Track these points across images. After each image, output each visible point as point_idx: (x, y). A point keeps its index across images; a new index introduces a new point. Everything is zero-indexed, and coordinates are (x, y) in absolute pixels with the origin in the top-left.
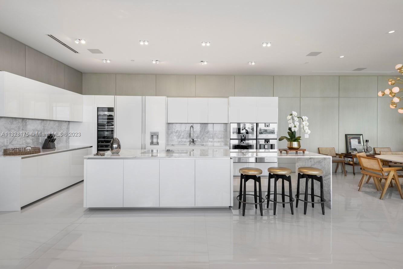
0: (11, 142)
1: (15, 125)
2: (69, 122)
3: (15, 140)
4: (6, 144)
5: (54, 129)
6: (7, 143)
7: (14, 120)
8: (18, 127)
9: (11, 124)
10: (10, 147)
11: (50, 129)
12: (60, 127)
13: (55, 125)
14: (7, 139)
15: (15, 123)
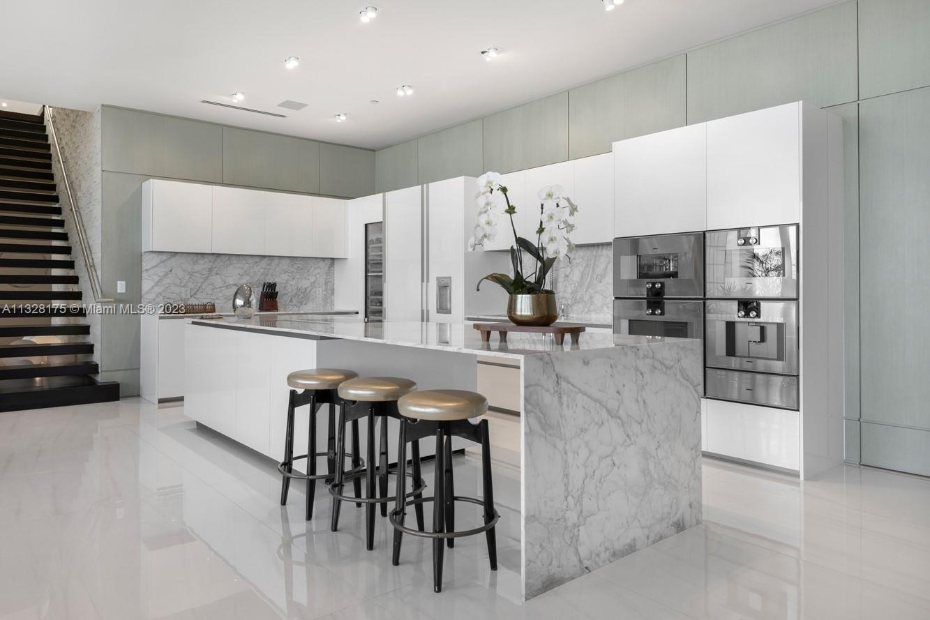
0: (195, 294)
1: (203, 265)
2: (333, 259)
3: (202, 292)
4: (184, 297)
5: (290, 275)
6: (186, 295)
7: (200, 256)
8: (207, 270)
9: (194, 265)
10: (193, 301)
11: (280, 273)
12: (306, 271)
13: (293, 265)
14: (186, 289)
15: (201, 262)
